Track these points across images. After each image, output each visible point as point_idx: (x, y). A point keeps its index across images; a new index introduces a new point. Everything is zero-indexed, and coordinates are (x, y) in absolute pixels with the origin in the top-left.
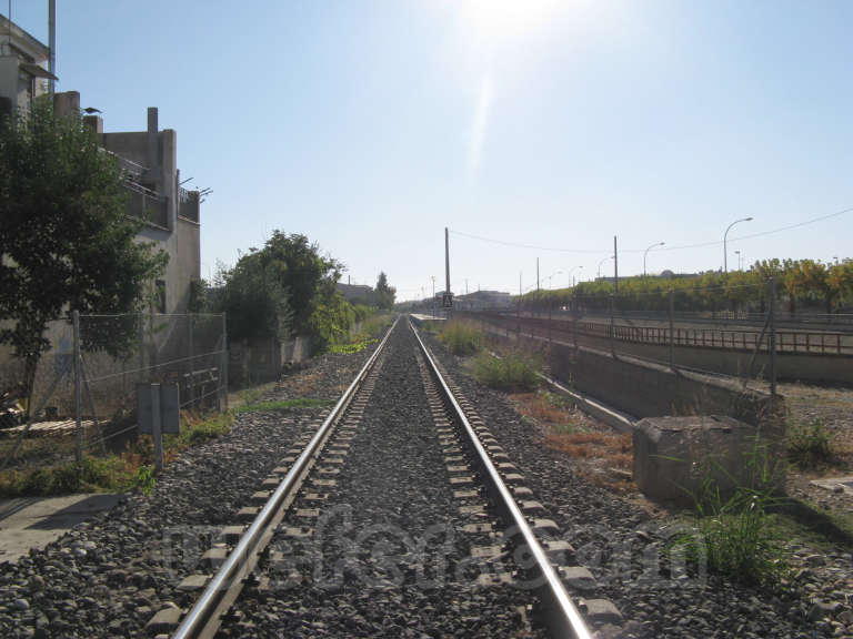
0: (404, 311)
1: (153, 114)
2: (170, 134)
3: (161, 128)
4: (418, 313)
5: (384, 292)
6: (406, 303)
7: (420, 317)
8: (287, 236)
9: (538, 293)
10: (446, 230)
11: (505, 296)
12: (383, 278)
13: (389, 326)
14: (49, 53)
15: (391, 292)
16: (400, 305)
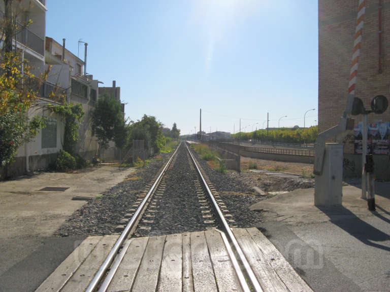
0: (183, 139)
1: (114, 83)
2: (119, 88)
3: (116, 86)
4: (189, 140)
5: (175, 131)
6: (185, 136)
7: (190, 142)
8: (148, 117)
9: (240, 134)
10: (201, 110)
11: (229, 134)
12: (175, 125)
13: (178, 145)
14: (85, 63)
15: (178, 131)
16: (182, 136)
